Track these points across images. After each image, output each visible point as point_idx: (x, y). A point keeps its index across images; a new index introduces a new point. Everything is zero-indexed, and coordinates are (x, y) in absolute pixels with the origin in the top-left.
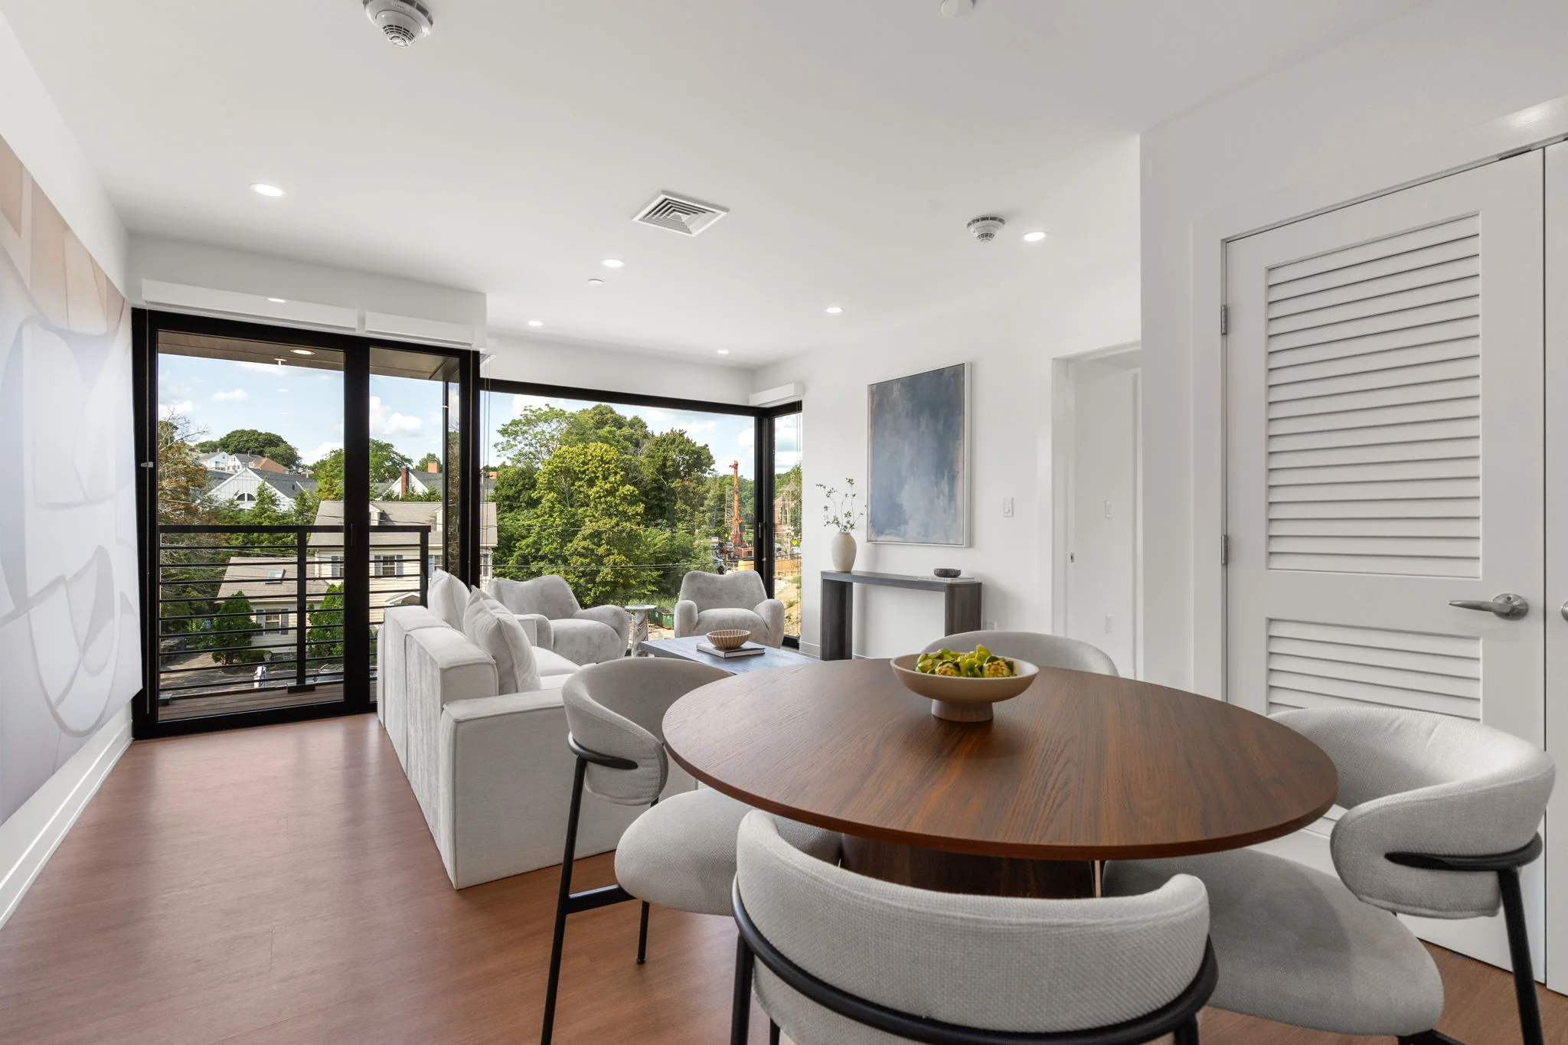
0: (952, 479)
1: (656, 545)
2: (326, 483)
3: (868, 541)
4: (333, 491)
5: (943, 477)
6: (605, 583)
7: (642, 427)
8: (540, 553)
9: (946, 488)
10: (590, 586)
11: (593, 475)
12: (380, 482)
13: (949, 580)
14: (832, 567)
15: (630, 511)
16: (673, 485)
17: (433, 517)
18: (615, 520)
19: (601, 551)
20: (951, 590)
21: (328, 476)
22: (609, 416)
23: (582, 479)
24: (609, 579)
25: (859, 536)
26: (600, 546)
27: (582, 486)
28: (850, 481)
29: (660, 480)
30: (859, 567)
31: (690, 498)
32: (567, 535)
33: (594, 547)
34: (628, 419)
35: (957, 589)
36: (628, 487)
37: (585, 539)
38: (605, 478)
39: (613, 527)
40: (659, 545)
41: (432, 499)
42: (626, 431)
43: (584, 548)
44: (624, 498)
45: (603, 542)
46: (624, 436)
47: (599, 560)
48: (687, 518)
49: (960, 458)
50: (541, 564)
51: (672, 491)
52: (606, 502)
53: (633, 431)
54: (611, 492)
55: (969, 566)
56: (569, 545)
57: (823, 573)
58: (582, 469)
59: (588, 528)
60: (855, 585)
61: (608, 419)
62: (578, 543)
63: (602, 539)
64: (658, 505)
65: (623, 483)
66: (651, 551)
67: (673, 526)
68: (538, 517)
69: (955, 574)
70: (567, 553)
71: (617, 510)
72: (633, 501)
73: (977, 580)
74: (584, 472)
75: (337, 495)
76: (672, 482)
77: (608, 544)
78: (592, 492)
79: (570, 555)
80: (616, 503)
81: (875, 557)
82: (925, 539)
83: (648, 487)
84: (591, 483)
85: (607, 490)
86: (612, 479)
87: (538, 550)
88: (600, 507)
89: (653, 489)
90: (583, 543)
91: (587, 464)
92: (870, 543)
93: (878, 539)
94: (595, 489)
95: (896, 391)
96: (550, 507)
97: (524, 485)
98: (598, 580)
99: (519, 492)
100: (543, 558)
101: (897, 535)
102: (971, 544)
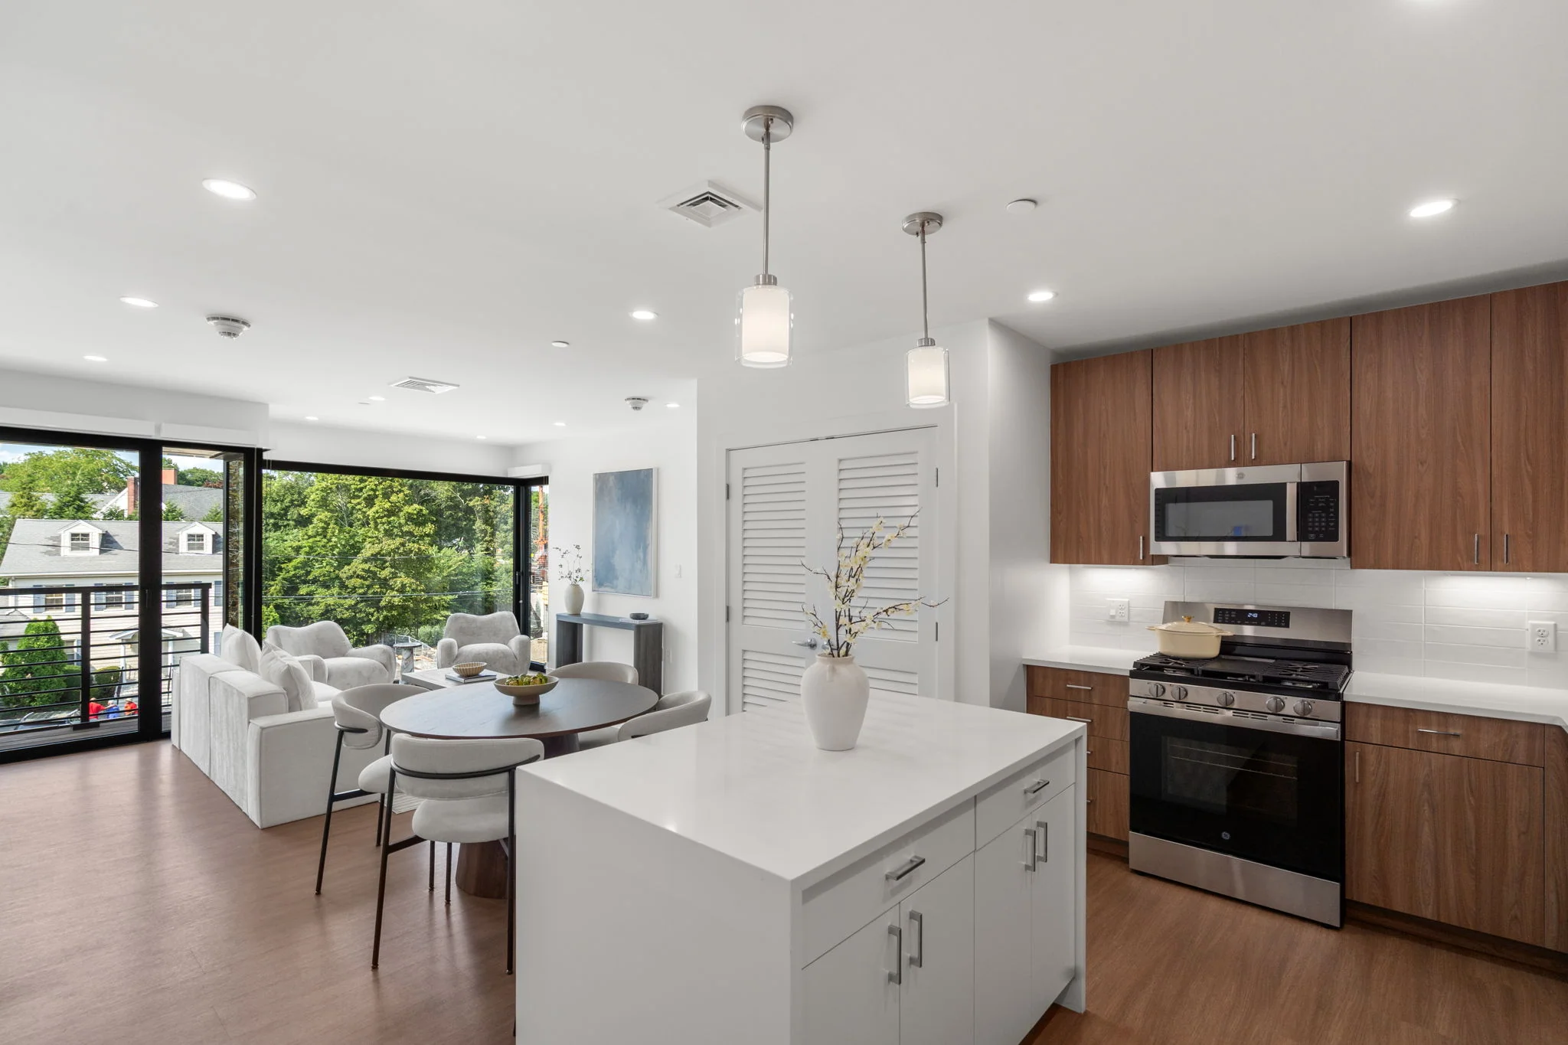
0: (646, 548)
1: (450, 567)
2: (22, 497)
3: (593, 591)
4: (33, 506)
5: (640, 548)
6: (391, 607)
8: (310, 577)
9: (641, 555)
11: (371, 493)
12: (95, 492)
13: (637, 622)
14: (564, 610)
15: (417, 531)
16: (471, 504)
17: (174, 539)
18: (399, 540)
19: (385, 573)
20: (638, 628)
21: (25, 488)
23: (359, 497)
25: (587, 587)
26: (384, 569)
27: (359, 504)
28: (578, 547)
29: (456, 497)
30: (587, 609)
31: (491, 518)
32: (345, 559)
33: (376, 569)
35: (642, 629)
36: (416, 506)
37: (365, 561)
38: (386, 496)
39: (398, 548)
40: (454, 567)
41: (170, 517)
44: (410, 518)
45: (387, 564)
48: (487, 538)
49: (650, 535)
50: (313, 588)
51: (470, 511)
52: (389, 523)
54: (392, 512)
55: (655, 612)
56: (346, 568)
57: (558, 616)
58: (359, 486)
59: (368, 551)
60: (585, 626)
62: (358, 565)
63: (386, 562)
64: (454, 525)
65: (409, 502)
66: (445, 574)
67: (470, 546)
68: (310, 537)
69: (644, 617)
70: (344, 576)
71: (402, 531)
72: (418, 520)
73: (660, 621)
74: (361, 490)
75: (38, 511)
76: (470, 500)
77: (392, 567)
78: (371, 513)
79: (347, 578)
80: (400, 523)
81: (598, 603)
82: (629, 591)
83: (443, 506)
85: (388, 510)
86: (393, 498)
87: (308, 573)
88: (381, 528)
89: (449, 508)
90: (366, 566)
92: (595, 593)
93: (600, 589)
94: (374, 509)
95: (612, 479)
96: (323, 528)
97: (292, 501)
98: (383, 603)
99: (286, 509)
100: (315, 581)
101: (612, 588)
102: (657, 596)
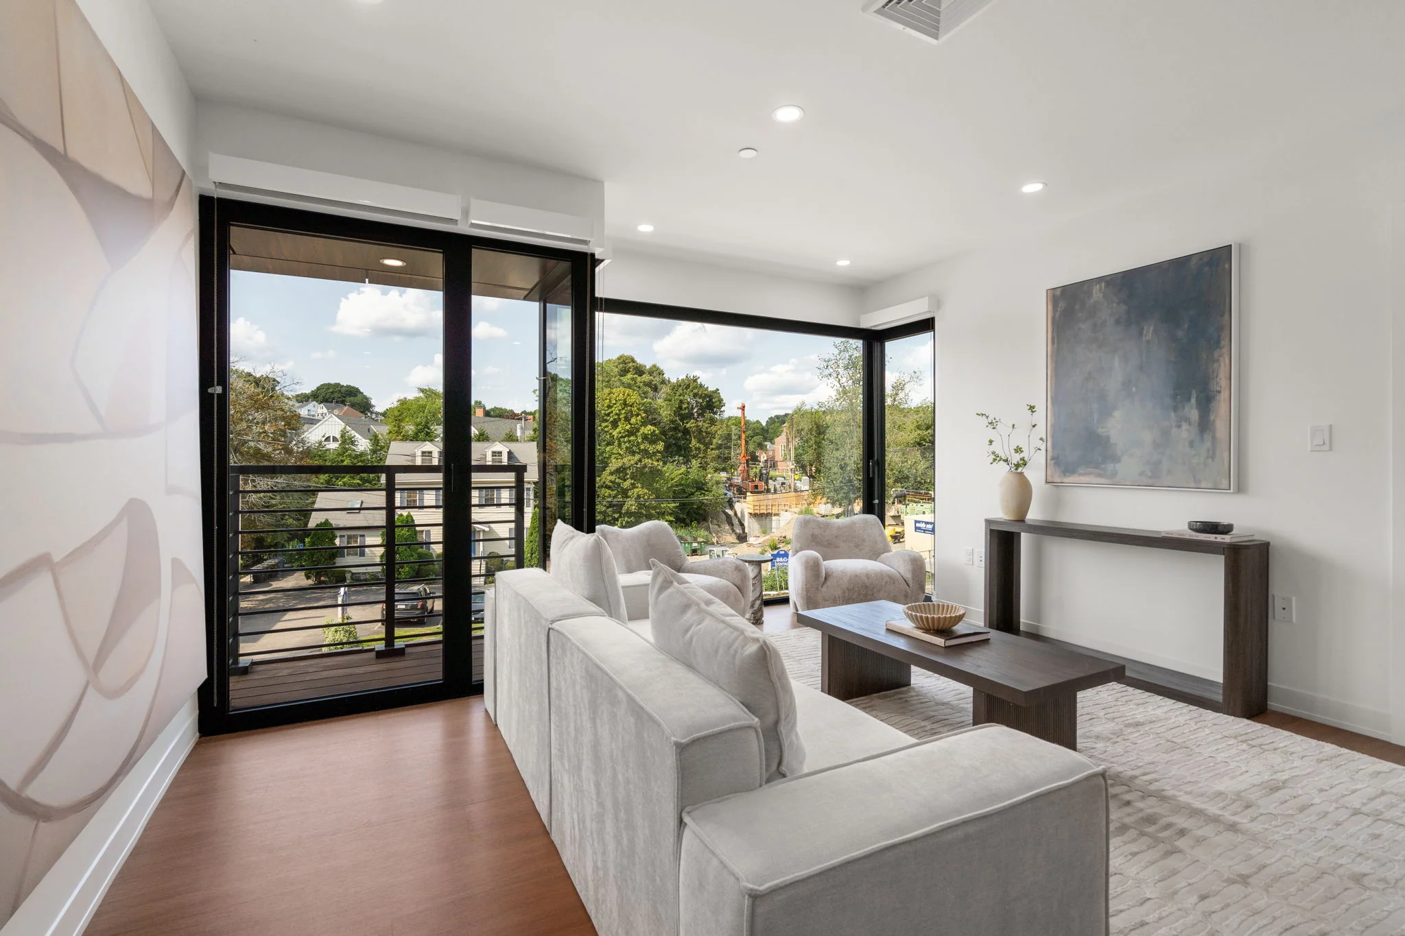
1: (673, 479)
2: (395, 426)
4: (401, 433)
7: (660, 374)
10: (616, 516)
11: (616, 417)
15: (651, 448)
16: (688, 426)
17: (484, 455)
18: (637, 457)
21: (396, 420)
22: (631, 364)
23: (606, 421)
24: (633, 511)
25: (1035, 477)
26: (625, 480)
27: (606, 427)
29: (676, 421)
31: (703, 437)
33: (620, 481)
34: (648, 367)
36: (648, 427)
37: (612, 474)
38: (627, 419)
39: (637, 463)
40: (676, 479)
42: (646, 378)
43: (611, 481)
44: (645, 437)
45: (628, 476)
46: (644, 382)
47: (625, 493)
48: (700, 455)
51: (687, 431)
52: (630, 441)
53: (652, 378)
54: (633, 433)
58: (607, 412)
59: (614, 465)
61: (630, 368)
62: (607, 477)
63: (627, 474)
64: (675, 444)
65: (644, 424)
66: (670, 484)
67: (688, 462)
70: (597, 486)
71: (639, 448)
72: (653, 440)
74: (608, 415)
75: (404, 436)
76: (687, 423)
77: (632, 478)
78: (615, 433)
79: (599, 488)
80: (638, 442)
83: (667, 428)
84: (615, 424)
85: (628, 431)
86: (633, 420)
88: (624, 446)
89: (671, 429)
91: (612, 407)
94: (617, 430)
98: (625, 509)
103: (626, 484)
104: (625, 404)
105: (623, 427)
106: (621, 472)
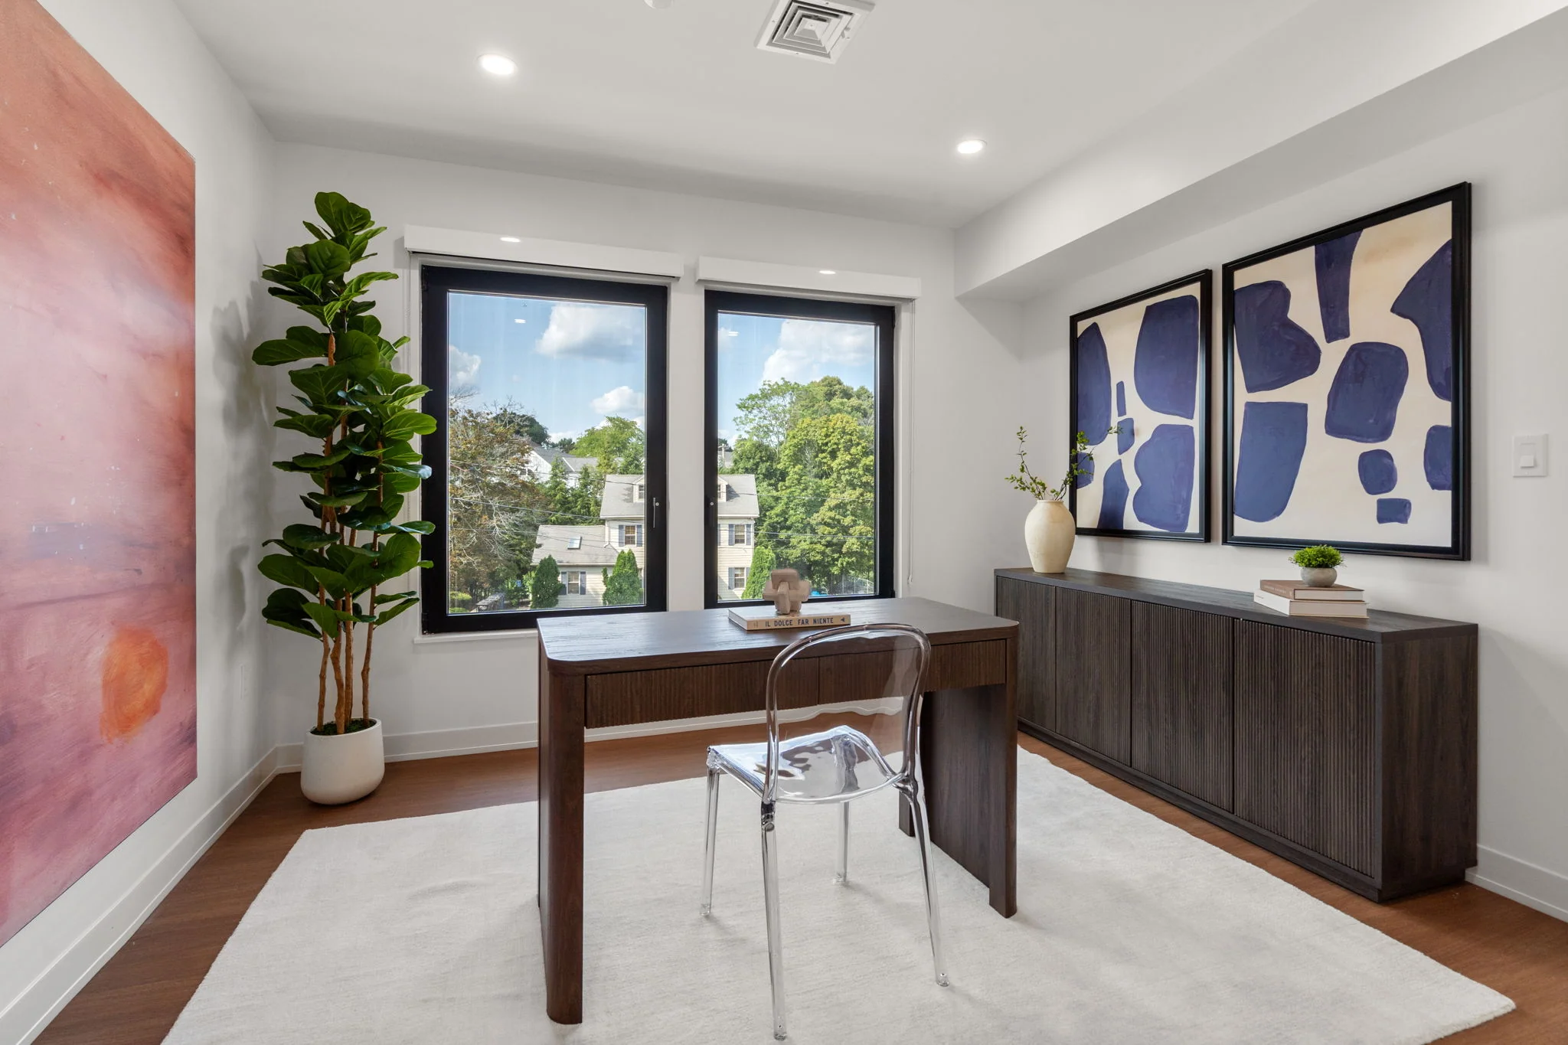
7: (869, 397)
10: (836, 556)
22: (837, 386)
24: (855, 550)
34: (855, 390)
42: (854, 401)
43: (830, 518)
46: (852, 406)
47: (845, 530)
53: (860, 401)
61: (836, 391)
84: (833, 455)
91: (830, 436)
103: (848, 521)
104: (844, 433)
105: (843, 457)
106: (842, 508)
